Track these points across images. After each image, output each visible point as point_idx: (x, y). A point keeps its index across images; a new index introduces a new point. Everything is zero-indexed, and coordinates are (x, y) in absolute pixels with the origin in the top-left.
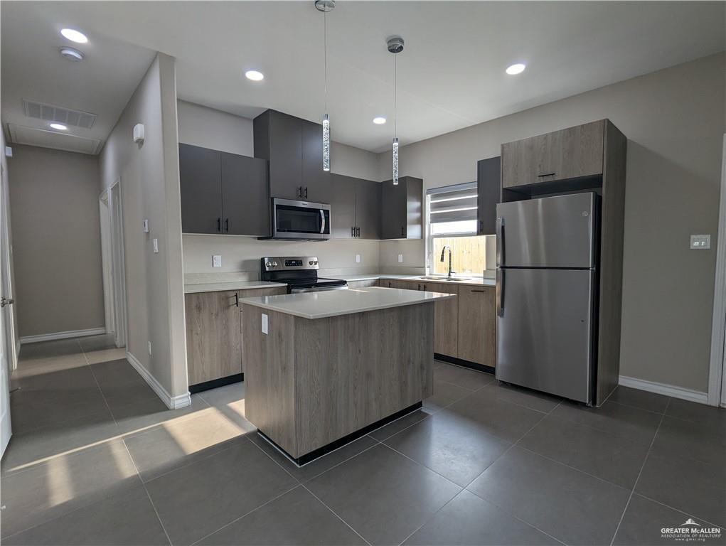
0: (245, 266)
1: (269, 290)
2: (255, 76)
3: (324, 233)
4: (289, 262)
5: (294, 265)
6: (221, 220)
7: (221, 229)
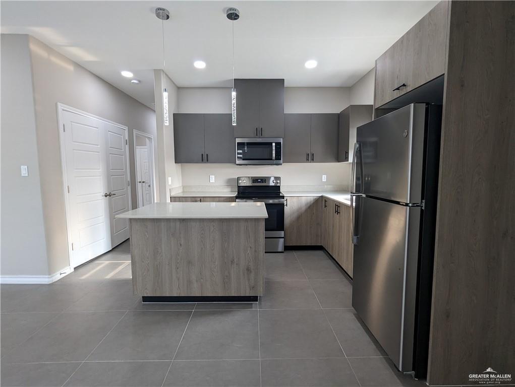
0: (229, 182)
1: (222, 199)
2: (200, 65)
3: (276, 159)
4: (255, 180)
5: (260, 182)
6: (204, 155)
7: (204, 161)
